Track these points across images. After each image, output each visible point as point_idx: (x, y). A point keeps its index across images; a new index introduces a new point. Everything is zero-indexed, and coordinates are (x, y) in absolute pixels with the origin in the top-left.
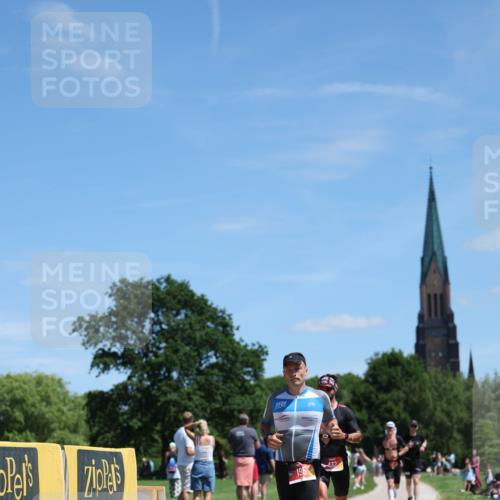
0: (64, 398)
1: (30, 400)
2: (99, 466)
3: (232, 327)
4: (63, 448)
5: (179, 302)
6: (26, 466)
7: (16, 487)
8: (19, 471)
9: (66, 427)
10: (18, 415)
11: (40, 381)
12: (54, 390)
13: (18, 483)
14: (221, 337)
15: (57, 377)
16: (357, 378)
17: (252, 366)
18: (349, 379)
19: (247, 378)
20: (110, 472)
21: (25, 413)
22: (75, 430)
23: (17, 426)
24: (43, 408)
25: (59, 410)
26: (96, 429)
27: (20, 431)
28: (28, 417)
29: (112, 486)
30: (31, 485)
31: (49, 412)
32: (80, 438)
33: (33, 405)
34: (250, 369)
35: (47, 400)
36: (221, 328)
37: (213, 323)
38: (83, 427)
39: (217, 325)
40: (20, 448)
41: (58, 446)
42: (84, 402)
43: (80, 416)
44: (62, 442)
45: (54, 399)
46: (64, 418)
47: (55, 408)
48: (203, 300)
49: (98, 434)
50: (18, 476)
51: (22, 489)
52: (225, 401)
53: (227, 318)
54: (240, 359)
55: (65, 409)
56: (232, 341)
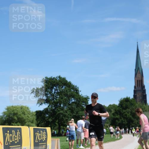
0: (29, 113)
1: (19, 114)
2: (40, 133)
3: (79, 91)
4: (29, 128)
5: (63, 84)
6: (18, 133)
7: (15, 139)
8: (16, 135)
9: (30, 121)
10: (16, 118)
11: (22, 108)
12: (26, 110)
13: (16, 138)
14: (75, 94)
15: (27, 107)
16: (116, 105)
17: (85, 102)
18: (114, 106)
19: (83, 106)
20: (43, 134)
21: (18, 117)
22: (32, 122)
23: (15, 121)
24: (23, 116)
25: (28, 116)
26: (39, 122)
27: (16, 123)
28: (18, 118)
29: (44, 139)
30: (20, 139)
31: (25, 117)
32: (34, 125)
33: (20, 115)
34: (84, 103)
35: (24, 113)
36: (75, 91)
37: (73, 90)
38: (35, 121)
39: (74, 90)
40: (16, 128)
41: (28, 127)
42: (35, 114)
43: (34, 118)
44: (29, 126)
45: (26, 113)
46: (29, 119)
47: (26, 116)
48: (70, 83)
49: (39, 123)
50: (16, 136)
51: (17, 140)
52: (77, 113)
53: (77, 88)
54: (81, 100)
55: (29, 116)
56: (79, 95)
